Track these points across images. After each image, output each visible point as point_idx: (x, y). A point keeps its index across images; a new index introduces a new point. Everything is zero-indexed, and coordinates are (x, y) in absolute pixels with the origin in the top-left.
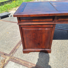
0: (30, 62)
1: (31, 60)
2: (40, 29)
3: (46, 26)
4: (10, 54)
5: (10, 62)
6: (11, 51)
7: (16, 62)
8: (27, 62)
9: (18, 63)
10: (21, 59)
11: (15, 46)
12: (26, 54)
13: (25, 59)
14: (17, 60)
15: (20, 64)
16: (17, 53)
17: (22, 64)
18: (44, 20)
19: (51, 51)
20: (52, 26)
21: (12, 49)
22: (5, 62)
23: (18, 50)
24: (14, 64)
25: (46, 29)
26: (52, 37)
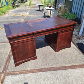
0: (24, 70)
1: (23, 69)
2: (26, 43)
3: (30, 40)
4: (3, 71)
5: (6, 76)
6: (3, 69)
7: (12, 75)
8: (21, 71)
9: (14, 74)
10: (16, 71)
11: (5, 64)
12: (18, 66)
13: (19, 70)
14: (12, 73)
15: (16, 74)
16: (9, 68)
17: (18, 74)
18: (28, 37)
19: (36, 57)
20: (33, 39)
21: (3, 67)
22: (2, 78)
23: (9, 66)
24: (11, 77)
25: (30, 42)
26: (35, 47)
